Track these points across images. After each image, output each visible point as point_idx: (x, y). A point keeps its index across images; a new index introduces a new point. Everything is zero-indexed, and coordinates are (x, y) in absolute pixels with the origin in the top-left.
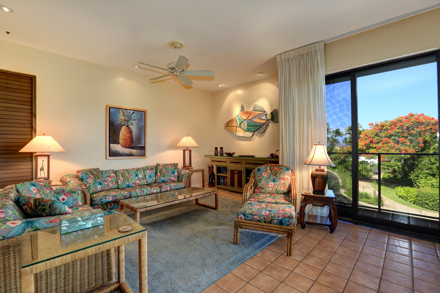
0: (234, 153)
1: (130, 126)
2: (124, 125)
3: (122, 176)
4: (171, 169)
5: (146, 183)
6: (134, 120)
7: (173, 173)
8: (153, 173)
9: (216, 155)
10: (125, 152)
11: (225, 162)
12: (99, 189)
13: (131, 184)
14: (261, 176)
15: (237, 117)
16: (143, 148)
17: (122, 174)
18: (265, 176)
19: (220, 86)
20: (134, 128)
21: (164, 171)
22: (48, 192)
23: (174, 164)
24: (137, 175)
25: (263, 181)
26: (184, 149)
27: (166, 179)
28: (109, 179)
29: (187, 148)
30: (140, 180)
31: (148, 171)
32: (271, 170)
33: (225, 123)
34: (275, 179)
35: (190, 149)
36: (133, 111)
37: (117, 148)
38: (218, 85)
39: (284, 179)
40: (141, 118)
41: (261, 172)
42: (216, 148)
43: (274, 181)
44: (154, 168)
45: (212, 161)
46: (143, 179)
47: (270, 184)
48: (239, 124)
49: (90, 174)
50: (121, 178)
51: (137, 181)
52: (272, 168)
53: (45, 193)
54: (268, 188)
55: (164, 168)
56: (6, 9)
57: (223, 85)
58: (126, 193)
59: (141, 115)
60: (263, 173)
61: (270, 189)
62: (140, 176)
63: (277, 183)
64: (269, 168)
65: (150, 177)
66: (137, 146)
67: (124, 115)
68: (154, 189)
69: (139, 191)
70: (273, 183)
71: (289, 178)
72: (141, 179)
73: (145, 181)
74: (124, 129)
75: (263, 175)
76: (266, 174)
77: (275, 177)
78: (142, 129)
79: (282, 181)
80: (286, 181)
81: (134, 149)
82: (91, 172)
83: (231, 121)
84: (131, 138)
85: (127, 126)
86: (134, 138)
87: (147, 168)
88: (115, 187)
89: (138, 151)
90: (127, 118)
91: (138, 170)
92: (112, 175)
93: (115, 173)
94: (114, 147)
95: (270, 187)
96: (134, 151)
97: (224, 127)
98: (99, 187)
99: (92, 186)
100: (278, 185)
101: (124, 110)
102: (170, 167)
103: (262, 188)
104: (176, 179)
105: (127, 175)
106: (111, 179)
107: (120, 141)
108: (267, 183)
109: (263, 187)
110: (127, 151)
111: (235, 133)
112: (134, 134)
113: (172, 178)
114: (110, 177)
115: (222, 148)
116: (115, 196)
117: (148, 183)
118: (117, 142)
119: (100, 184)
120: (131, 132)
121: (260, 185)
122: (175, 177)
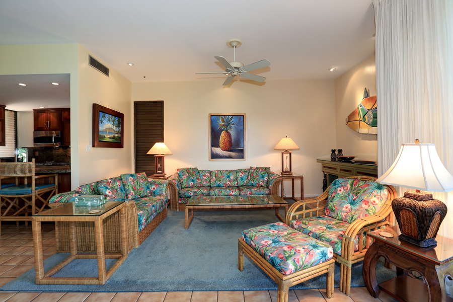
0: (353, 158)
1: (229, 131)
2: (223, 130)
3: (215, 177)
4: (261, 172)
5: (236, 185)
6: (233, 124)
7: (263, 177)
8: (244, 176)
9: (333, 159)
10: (225, 155)
11: (335, 169)
12: (191, 185)
13: (221, 184)
14: (335, 192)
15: (360, 107)
16: (242, 151)
17: (215, 174)
18: (341, 193)
19: (332, 70)
20: (232, 133)
21: (255, 175)
22: (142, 181)
23: (266, 168)
24: (229, 177)
25: (336, 200)
26: (283, 152)
27: (255, 183)
28: (204, 178)
29: (286, 151)
30: (230, 182)
31: (241, 174)
32: (352, 185)
33: (347, 117)
34: (355, 200)
35: (290, 152)
36: (232, 117)
37: (218, 151)
38: (329, 70)
39: (368, 202)
40: (239, 121)
41: (337, 186)
42: (333, 151)
43: (353, 203)
44: (248, 171)
45: (324, 167)
46: (234, 181)
47: (345, 206)
48: (362, 117)
49: (186, 172)
50: (214, 178)
51: (228, 182)
52: (354, 183)
53: (138, 182)
54: (341, 212)
55: (255, 172)
56: (130, 65)
57: (337, 68)
58: (205, 191)
59: (240, 119)
60: (339, 189)
61: (344, 214)
62: (232, 177)
63: (355, 207)
64: (350, 181)
65: (242, 179)
66: (236, 148)
67: (223, 121)
68: (233, 192)
69: (217, 192)
70: (349, 206)
71: (377, 201)
72: (232, 181)
73: (236, 183)
74: (223, 134)
75: (338, 192)
76: (342, 190)
77: (355, 197)
78: (241, 133)
79: (364, 206)
80: (372, 206)
81: (233, 152)
82: (188, 170)
83: (353, 114)
84: (230, 141)
85: (227, 131)
86: (233, 141)
87: (240, 171)
88: (208, 185)
89: (237, 154)
90: (226, 124)
91: (231, 171)
92: (207, 174)
93: (210, 173)
94: (215, 150)
95: (343, 212)
96: (233, 154)
97: (345, 122)
98: (191, 183)
99: (184, 182)
100: (357, 210)
101: (223, 117)
102: (261, 171)
103: (333, 211)
104: (264, 185)
105: (220, 175)
106: (205, 178)
107: (220, 145)
108: (341, 205)
109: (334, 208)
110: (226, 153)
111: (357, 130)
112: (233, 137)
113: (261, 183)
114: (205, 176)
115: (340, 151)
116: (195, 192)
117: (239, 185)
118: (218, 146)
119: (193, 181)
120: (229, 135)
121: (331, 205)
122: (264, 182)
